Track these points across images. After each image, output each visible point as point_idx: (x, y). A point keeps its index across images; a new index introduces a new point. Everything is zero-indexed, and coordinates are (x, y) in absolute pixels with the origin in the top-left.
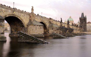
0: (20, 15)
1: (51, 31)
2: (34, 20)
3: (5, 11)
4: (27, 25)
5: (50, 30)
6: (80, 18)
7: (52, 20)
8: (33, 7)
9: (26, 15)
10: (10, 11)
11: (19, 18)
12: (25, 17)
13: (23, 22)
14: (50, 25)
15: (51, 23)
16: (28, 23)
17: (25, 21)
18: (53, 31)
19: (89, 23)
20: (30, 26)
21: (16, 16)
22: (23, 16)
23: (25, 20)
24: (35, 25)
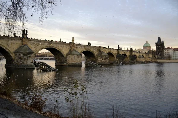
0: (58, 46)
1: (100, 59)
2: (74, 49)
3: (41, 44)
4: (67, 55)
5: (98, 59)
6: (156, 43)
7: (102, 48)
8: (73, 38)
9: (65, 45)
10: (47, 44)
11: (58, 49)
12: (64, 47)
13: (62, 52)
14: (99, 53)
15: (100, 52)
16: (68, 53)
17: (65, 51)
18: (102, 59)
19: (168, 48)
20: (69, 55)
21: (54, 47)
22: (61, 47)
23: (63, 50)
24: (73, 55)
